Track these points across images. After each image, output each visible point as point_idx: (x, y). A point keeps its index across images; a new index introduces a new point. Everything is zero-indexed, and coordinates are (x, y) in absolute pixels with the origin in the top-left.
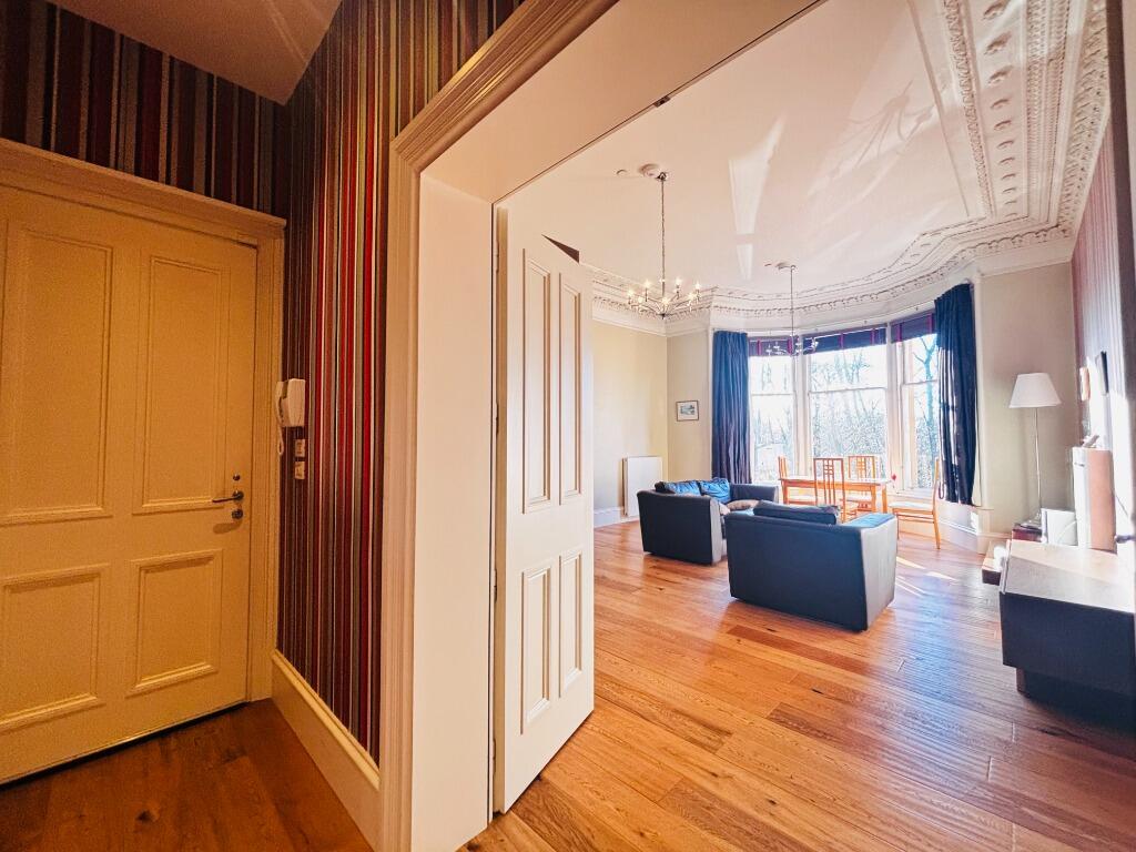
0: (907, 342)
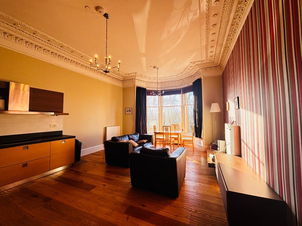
0: (186, 94)
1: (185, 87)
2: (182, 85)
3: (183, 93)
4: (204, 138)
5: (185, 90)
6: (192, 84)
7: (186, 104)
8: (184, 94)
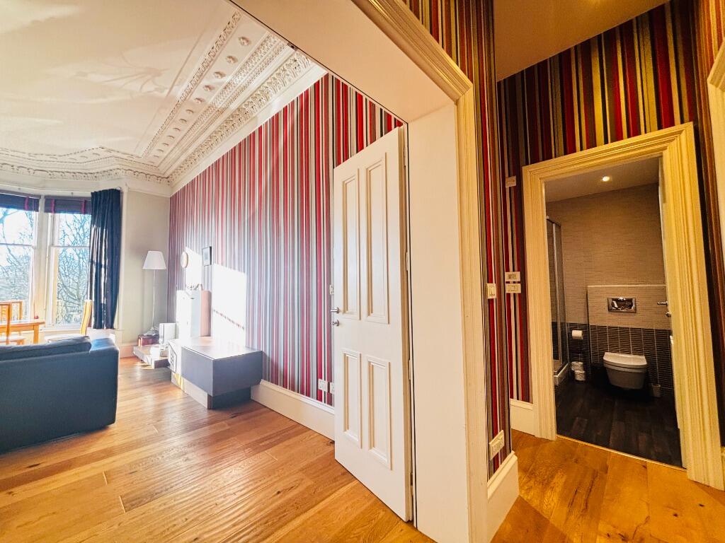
1: (59, 197)
2: (43, 188)
3: (47, 211)
4: (121, 328)
5: (58, 204)
6: (89, 195)
7: (56, 244)
8: (50, 214)
